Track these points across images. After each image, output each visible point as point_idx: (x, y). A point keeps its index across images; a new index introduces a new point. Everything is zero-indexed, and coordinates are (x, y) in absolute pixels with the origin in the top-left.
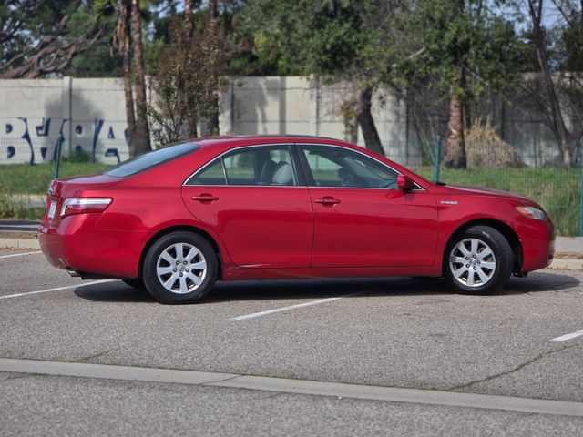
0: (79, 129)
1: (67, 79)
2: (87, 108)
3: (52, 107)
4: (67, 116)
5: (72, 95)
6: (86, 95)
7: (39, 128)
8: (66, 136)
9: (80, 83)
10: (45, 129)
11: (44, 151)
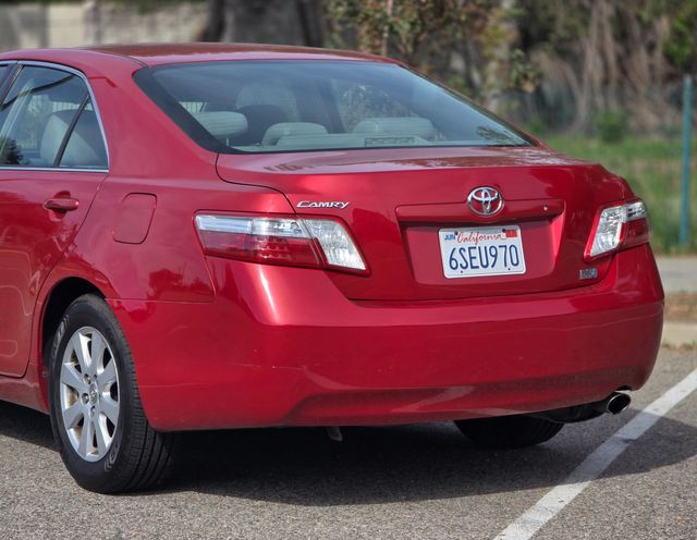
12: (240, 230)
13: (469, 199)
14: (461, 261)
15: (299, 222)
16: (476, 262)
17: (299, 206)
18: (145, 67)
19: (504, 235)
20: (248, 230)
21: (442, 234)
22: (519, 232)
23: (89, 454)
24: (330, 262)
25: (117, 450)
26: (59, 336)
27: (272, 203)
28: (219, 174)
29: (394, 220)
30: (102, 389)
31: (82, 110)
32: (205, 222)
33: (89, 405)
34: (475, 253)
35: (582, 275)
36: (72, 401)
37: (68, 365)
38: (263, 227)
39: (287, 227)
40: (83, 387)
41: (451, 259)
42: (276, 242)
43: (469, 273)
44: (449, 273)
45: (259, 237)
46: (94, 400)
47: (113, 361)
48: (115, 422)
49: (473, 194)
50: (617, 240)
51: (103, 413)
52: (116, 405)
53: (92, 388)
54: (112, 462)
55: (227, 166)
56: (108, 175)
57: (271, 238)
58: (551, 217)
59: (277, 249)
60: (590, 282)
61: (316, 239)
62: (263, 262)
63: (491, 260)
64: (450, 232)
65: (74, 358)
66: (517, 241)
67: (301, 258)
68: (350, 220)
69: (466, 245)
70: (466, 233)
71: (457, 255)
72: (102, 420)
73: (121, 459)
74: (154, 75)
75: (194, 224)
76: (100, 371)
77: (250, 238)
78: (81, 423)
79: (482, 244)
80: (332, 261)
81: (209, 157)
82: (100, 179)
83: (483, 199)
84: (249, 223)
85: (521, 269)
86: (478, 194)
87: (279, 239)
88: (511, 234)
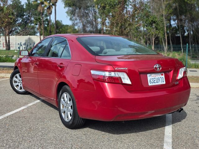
0: (31, 44)
1: (28, 36)
2: (32, 41)
3: (26, 41)
4: (28, 42)
5: (29, 39)
6: (32, 39)
7: (24, 44)
8: (28, 45)
9: (31, 36)
10: (25, 44)
11: (25, 48)
12: (101, 74)
13: (154, 67)
14: (152, 81)
15: (116, 73)
16: (155, 82)
17: (116, 69)
18: (79, 37)
19: (161, 75)
20: (104, 75)
21: (148, 75)
22: (164, 74)
23: (66, 119)
24: (123, 82)
25: (72, 121)
26: (60, 94)
27: (109, 68)
28: (96, 61)
29: (138, 71)
30: (69, 106)
31: (65, 46)
32: (93, 72)
33: (66, 109)
34: (155, 79)
35: (176, 83)
36: (63, 107)
37: (62, 100)
38: (107, 74)
39: (113, 74)
40: (65, 105)
41: (150, 81)
42: (110, 78)
43: (154, 84)
44: (150, 84)
45: (106, 76)
46: (67, 108)
47: (71, 101)
48: (72, 114)
49: (155, 66)
50: (182, 75)
51: (69, 111)
52: (72, 110)
53: (67, 105)
54: (71, 123)
55: (98, 59)
56: (71, 60)
57: (109, 77)
58: (170, 71)
59: (111, 79)
60: (177, 85)
61: (120, 77)
62: (107, 82)
63: (158, 81)
64: (150, 75)
65: (63, 98)
66: (163, 76)
67: (116, 81)
68: (127, 72)
69: (153, 78)
70: (153, 75)
71: (151, 80)
72: (69, 113)
73: (73, 123)
74: (81, 39)
75: (90, 72)
76: (69, 102)
77: (104, 76)
78: (65, 112)
79: (157, 77)
80: (124, 82)
81: (93, 56)
82: (69, 61)
83: (157, 67)
84: (104, 73)
85: (164, 83)
86: (156, 66)
87: (111, 77)
88: (162, 75)
